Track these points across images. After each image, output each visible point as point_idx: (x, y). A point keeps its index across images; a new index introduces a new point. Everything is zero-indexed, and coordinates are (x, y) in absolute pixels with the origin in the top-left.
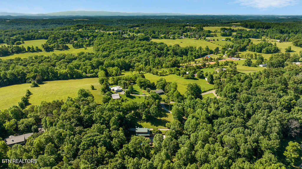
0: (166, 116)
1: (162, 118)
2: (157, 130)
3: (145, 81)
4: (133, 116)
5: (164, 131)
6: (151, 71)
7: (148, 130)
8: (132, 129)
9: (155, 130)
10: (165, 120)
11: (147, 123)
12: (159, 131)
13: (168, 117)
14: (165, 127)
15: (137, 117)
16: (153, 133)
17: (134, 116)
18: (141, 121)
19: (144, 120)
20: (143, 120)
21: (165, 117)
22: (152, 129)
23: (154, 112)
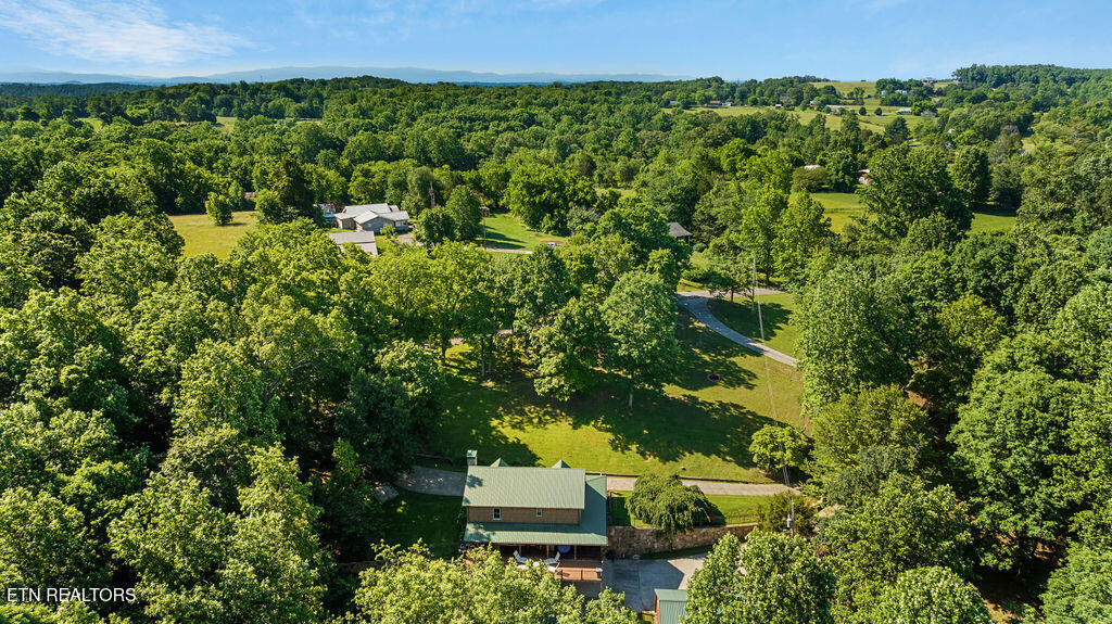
0: (737, 378)
1: (710, 395)
2: (678, 495)
3: (560, 182)
4: (464, 372)
5: (736, 504)
6: (596, 173)
7: (587, 487)
8: (434, 482)
9: (654, 494)
10: (736, 407)
11: (575, 426)
12: (698, 503)
13: (751, 387)
14: (745, 460)
15: (490, 384)
16: (638, 524)
17: (473, 372)
18: (522, 413)
19: (552, 405)
20: (540, 401)
21: (730, 384)
22: (623, 487)
23: (641, 327)
